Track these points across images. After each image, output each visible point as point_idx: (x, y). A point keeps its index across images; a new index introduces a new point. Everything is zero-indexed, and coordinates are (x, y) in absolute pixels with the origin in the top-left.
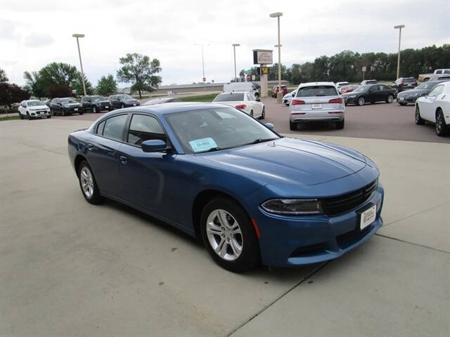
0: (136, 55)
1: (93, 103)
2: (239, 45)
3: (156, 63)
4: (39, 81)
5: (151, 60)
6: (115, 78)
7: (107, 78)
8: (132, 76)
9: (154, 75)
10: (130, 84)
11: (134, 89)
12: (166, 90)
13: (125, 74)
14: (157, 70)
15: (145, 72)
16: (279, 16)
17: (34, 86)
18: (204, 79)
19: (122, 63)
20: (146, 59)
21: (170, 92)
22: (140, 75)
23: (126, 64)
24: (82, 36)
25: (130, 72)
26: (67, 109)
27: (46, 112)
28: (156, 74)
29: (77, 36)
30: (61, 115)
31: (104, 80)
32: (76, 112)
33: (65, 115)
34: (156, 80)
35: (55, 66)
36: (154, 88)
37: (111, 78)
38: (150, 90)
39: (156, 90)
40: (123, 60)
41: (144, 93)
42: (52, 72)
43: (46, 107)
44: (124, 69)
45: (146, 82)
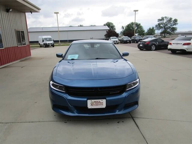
0: (166, 17)
3: (176, 21)
5: (173, 19)
7: (151, 28)
8: (162, 27)
9: (173, 26)
10: (160, 31)
11: (162, 33)
12: (178, 34)
13: (159, 26)
14: (175, 24)
15: (169, 25)
19: (159, 21)
20: (171, 19)
21: (180, 35)
22: (166, 27)
23: (160, 22)
24: (137, 11)
25: (161, 25)
26: (125, 41)
27: (117, 42)
28: (174, 26)
29: (135, 11)
30: (122, 43)
31: (150, 29)
32: (128, 42)
33: (124, 43)
34: (174, 29)
36: (172, 33)
37: (153, 28)
38: (170, 34)
39: (173, 34)
40: (159, 20)
41: (167, 35)
42: (131, 26)
43: (117, 40)
44: (159, 24)
45: (168, 30)
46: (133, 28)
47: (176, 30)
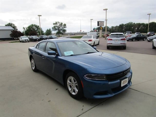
0: (58, 22)
1: (43, 38)
2: (92, 19)
3: (65, 25)
4: (27, 30)
5: (63, 24)
6: (51, 30)
7: (49, 30)
8: (57, 29)
9: (64, 29)
11: (57, 33)
12: (68, 34)
13: (54, 28)
14: (65, 27)
15: (61, 28)
16: (106, 10)
17: (26, 31)
18: (81, 31)
19: (54, 25)
20: (62, 24)
21: (69, 35)
22: (59, 29)
23: (55, 25)
24: (41, 16)
25: (56, 28)
26: (34, 39)
27: (28, 40)
28: (65, 29)
29: (39, 16)
30: (32, 41)
31: (48, 30)
32: (38, 40)
33: (34, 41)
34: (64, 31)
35: (32, 25)
36: (64, 33)
37: (50, 29)
38: (62, 34)
39: (64, 34)
40: (54, 24)
41: (60, 35)
42: (31, 27)
43: (28, 38)
44: (54, 27)
45: (61, 31)
46: (33, 29)
47: (66, 31)
